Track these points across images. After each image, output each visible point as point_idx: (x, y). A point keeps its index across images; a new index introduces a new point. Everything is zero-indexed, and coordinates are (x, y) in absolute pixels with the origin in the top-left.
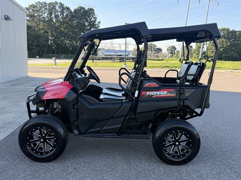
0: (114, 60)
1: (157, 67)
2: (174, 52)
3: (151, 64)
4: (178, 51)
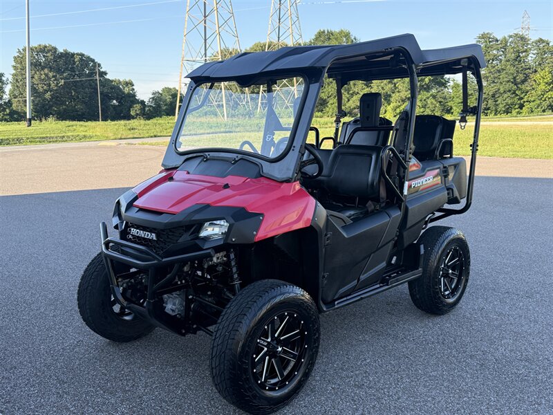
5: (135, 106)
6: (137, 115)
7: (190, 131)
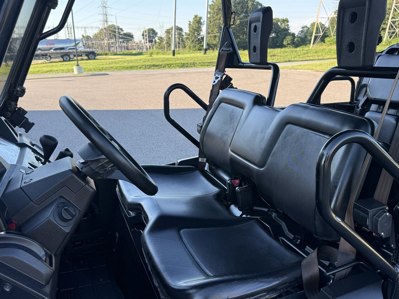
0: (51, 58)
1: (137, 67)
2: (154, 40)
3: (125, 62)
4: (161, 38)
5: (287, 37)
6: (288, 44)
7: (318, 56)
